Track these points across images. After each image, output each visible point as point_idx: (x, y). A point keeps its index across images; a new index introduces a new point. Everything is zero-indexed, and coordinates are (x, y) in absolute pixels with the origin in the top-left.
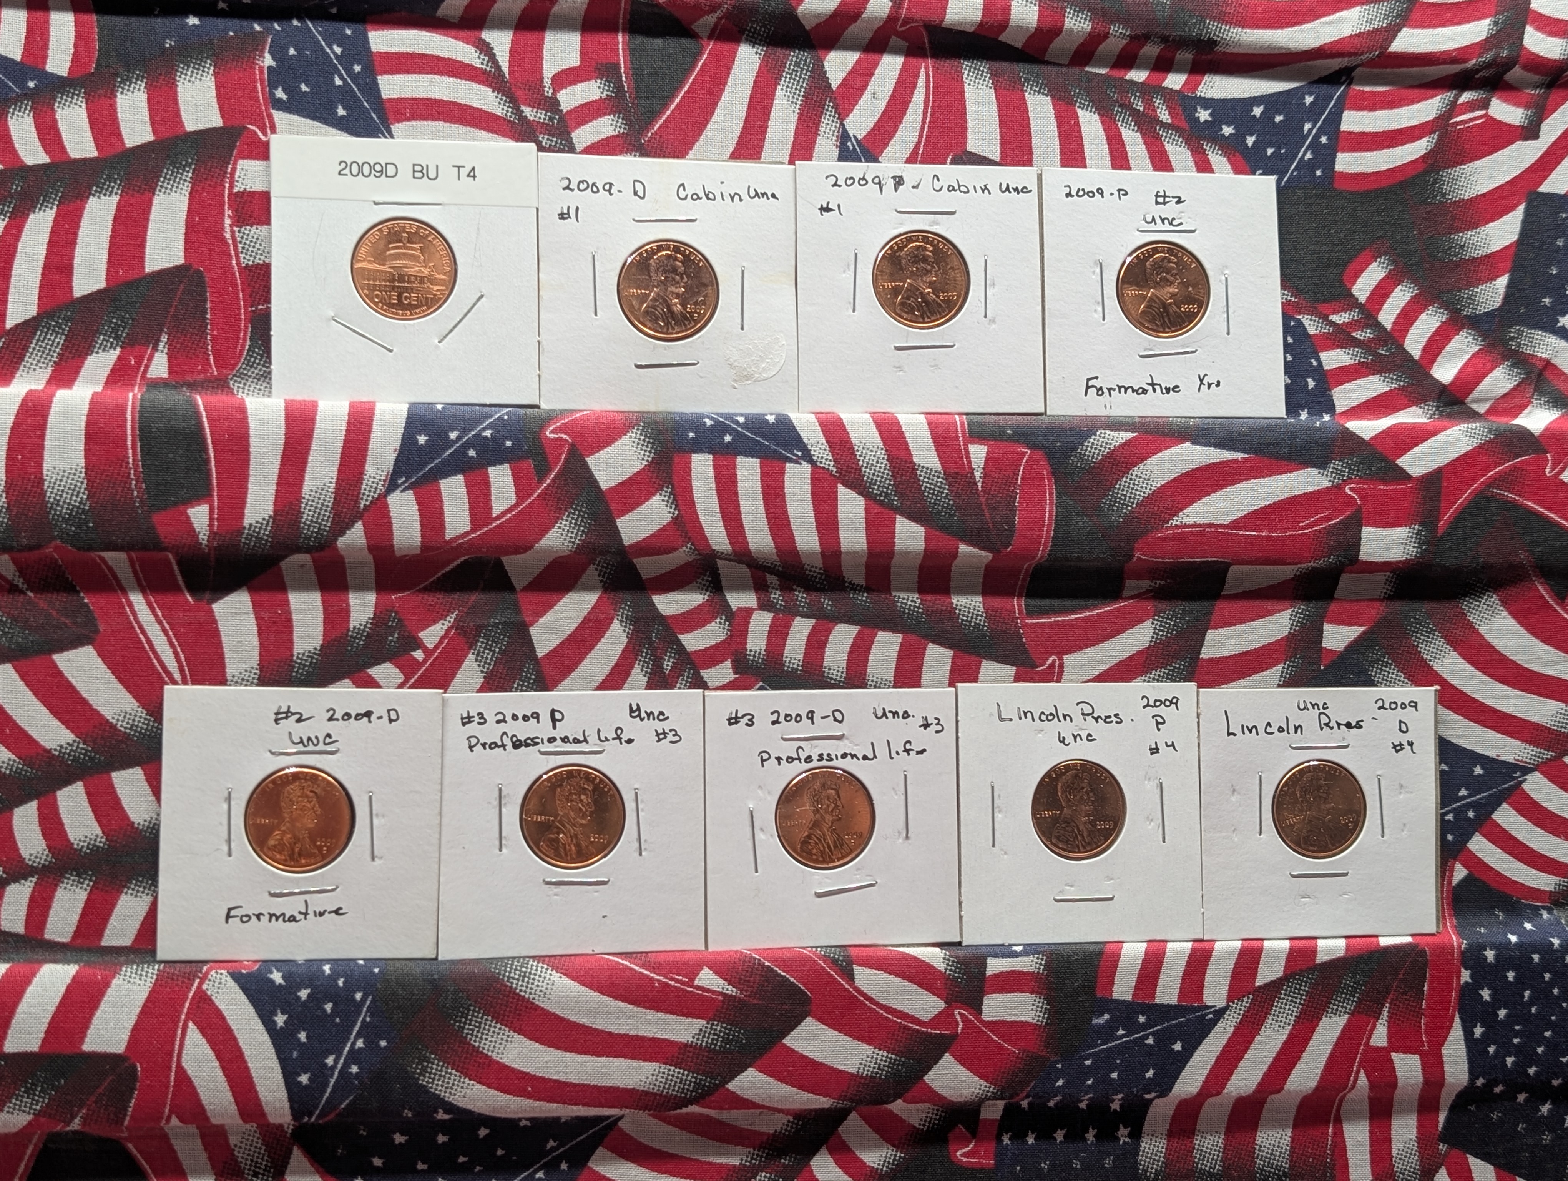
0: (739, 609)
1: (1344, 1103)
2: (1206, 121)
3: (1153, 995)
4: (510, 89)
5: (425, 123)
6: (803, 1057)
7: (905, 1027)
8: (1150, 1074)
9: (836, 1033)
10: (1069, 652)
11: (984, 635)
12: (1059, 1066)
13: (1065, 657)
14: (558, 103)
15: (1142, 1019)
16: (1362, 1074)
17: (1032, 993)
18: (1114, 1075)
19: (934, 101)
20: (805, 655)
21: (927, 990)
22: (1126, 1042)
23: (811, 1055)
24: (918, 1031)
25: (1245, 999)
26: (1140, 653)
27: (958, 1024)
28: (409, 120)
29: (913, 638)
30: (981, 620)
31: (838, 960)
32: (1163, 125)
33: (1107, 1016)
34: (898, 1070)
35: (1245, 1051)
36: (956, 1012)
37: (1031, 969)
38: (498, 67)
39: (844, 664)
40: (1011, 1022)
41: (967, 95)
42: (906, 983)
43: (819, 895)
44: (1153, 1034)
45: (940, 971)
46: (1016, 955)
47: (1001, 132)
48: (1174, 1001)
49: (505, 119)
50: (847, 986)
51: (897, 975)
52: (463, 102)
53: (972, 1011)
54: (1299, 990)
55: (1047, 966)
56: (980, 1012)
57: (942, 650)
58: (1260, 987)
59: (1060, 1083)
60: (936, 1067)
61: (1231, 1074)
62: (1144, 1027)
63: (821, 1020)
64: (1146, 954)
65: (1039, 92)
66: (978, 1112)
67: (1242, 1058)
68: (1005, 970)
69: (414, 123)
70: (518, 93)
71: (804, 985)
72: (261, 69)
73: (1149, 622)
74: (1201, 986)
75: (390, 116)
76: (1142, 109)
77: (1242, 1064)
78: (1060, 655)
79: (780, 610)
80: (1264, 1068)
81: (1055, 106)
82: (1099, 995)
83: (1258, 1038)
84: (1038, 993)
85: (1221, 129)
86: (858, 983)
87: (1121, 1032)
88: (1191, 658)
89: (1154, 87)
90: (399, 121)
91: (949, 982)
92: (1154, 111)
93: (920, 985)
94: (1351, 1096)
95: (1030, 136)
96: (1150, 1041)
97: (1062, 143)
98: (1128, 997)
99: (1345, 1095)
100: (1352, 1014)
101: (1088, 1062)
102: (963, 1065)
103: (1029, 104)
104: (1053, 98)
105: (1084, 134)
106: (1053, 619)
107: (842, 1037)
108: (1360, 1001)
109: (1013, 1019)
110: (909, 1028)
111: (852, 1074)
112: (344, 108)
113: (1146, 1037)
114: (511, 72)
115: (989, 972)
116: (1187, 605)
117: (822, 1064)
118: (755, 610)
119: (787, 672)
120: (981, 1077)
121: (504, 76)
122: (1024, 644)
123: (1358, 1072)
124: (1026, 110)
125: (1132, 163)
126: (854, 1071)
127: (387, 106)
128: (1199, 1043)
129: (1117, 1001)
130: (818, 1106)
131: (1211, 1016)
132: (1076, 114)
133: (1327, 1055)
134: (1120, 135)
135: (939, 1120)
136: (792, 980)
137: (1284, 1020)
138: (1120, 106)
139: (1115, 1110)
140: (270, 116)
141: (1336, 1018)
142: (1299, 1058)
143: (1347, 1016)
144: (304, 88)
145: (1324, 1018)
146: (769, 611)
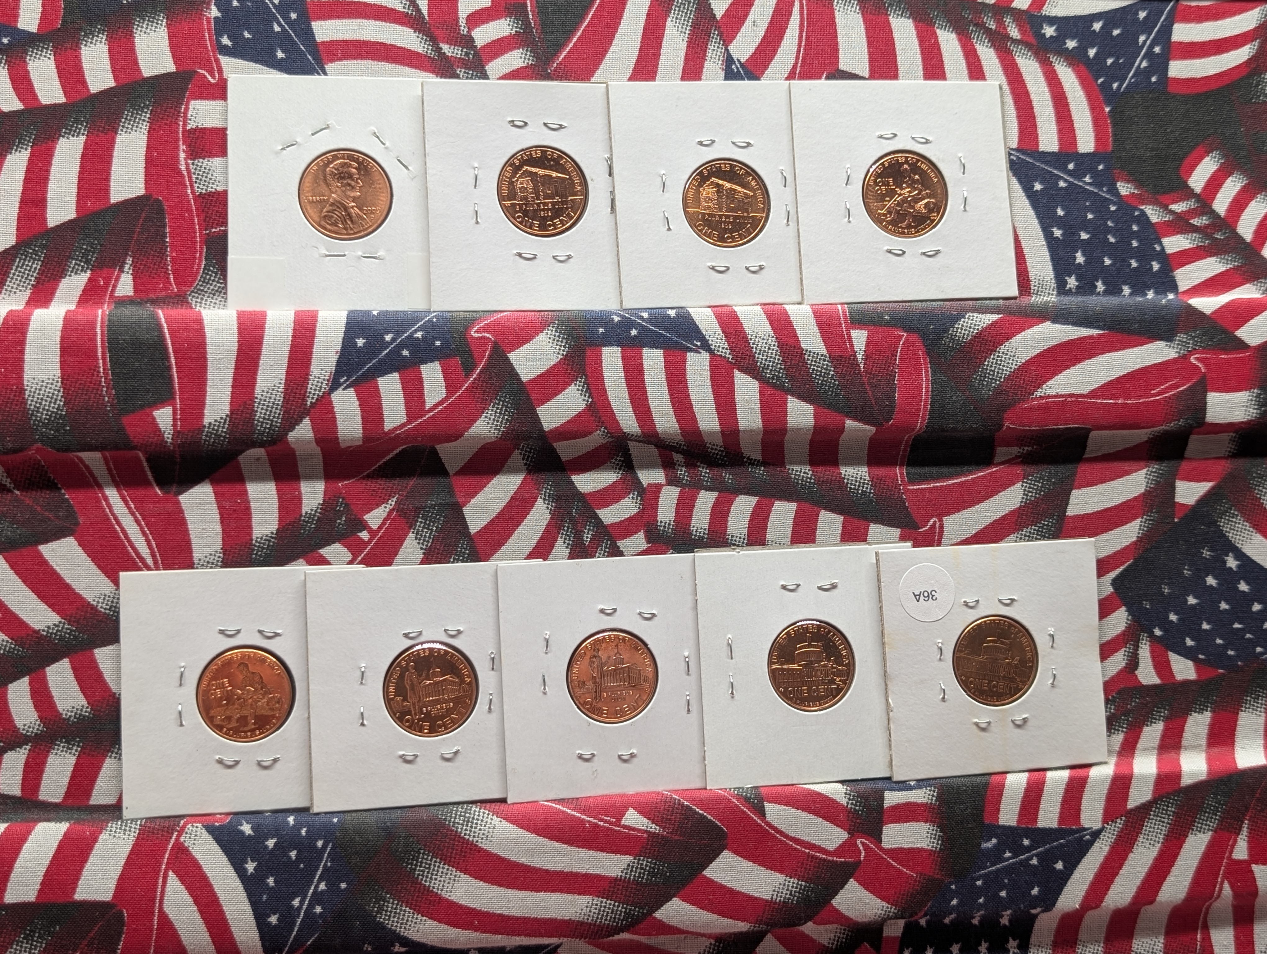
0: (650, 485)
1: (1210, 911)
2: (1051, 37)
3: (1035, 820)
4: (430, 29)
5: (355, 62)
6: (722, 887)
7: (813, 857)
8: (1035, 891)
9: (751, 864)
10: (948, 514)
11: (871, 501)
12: (953, 887)
13: (945, 519)
14: (472, 40)
15: (1026, 842)
16: (1226, 885)
17: (926, 822)
18: (1003, 894)
19: (808, 27)
20: (710, 524)
21: (831, 822)
22: (1013, 864)
23: (729, 885)
24: (824, 860)
25: (1119, 821)
26: (1012, 513)
27: (860, 852)
28: (340, 59)
29: (806, 506)
30: (868, 488)
31: (750, 798)
32: (1014, 41)
33: (994, 841)
34: (808, 896)
35: (1120, 867)
36: (858, 841)
37: (925, 801)
38: (418, 10)
39: (746, 531)
40: (909, 849)
41: (837, 20)
42: (812, 816)
44: (1037, 855)
45: (842, 805)
46: (911, 788)
47: (869, 52)
48: (1054, 825)
49: (426, 56)
50: (759, 821)
51: (804, 810)
52: (388, 42)
53: (873, 840)
54: (1167, 810)
55: (939, 798)
56: (880, 841)
57: (833, 515)
58: (1132, 810)
59: (954, 902)
60: (842, 892)
61: (1108, 889)
62: (1028, 849)
63: (737, 852)
64: (1028, 783)
65: (902, 16)
66: (881, 930)
67: (1117, 874)
68: (901, 802)
69: (345, 62)
70: (438, 33)
71: (720, 821)
72: (208, 19)
73: (1019, 485)
74: (1078, 811)
75: (324, 56)
76: (994, 27)
77: (1118, 880)
78: (940, 517)
79: (686, 485)
80: (1138, 882)
81: (917, 27)
82: (987, 822)
83: (1131, 855)
84: (931, 821)
85: (1065, 44)
86: (769, 818)
87: (1008, 854)
88: (1058, 516)
89: (1004, 8)
90: (332, 61)
91: (851, 815)
92: (1005, 29)
93: (825, 818)
94: (1217, 904)
95: (895, 55)
96: (1034, 861)
97: (924, 60)
98: (1013, 823)
99: (1211, 904)
100: (1215, 831)
101: (979, 883)
102: (867, 889)
103: (893, 26)
104: (915, 20)
105: (943, 52)
106: (932, 485)
107: (756, 867)
108: (1222, 819)
109: (910, 846)
110: (817, 858)
111: (767, 901)
112: (283, 51)
113: (1031, 858)
114: (430, 14)
115: (887, 804)
116: (1053, 469)
117: (739, 893)
118: (663, 485)
119: (694, 539)
120: (883, 899)
121: (424, 18)
122: (907, 508)
123: (1222, 883)
124: (891, 31)
125: (987, 74)
126: (768, 897)
127: (321, 48)
128: (1078, 861)
129: (1004, 827)
130: (736, 930)
131: (1088, 837)
132: (935, 33)
133: (1194, 869)
134: (975, 50)
135: (846, 939)
136: (709, 817)
137: (1153, 838)
138: (975, 25)
139: (1005, 925)
140: (217, 61)
141: (1201, 835)
142: (1168, 872)
143: (1210, 833)
144: (247, 35)
145: (1190, 835)
146: (677, 486)
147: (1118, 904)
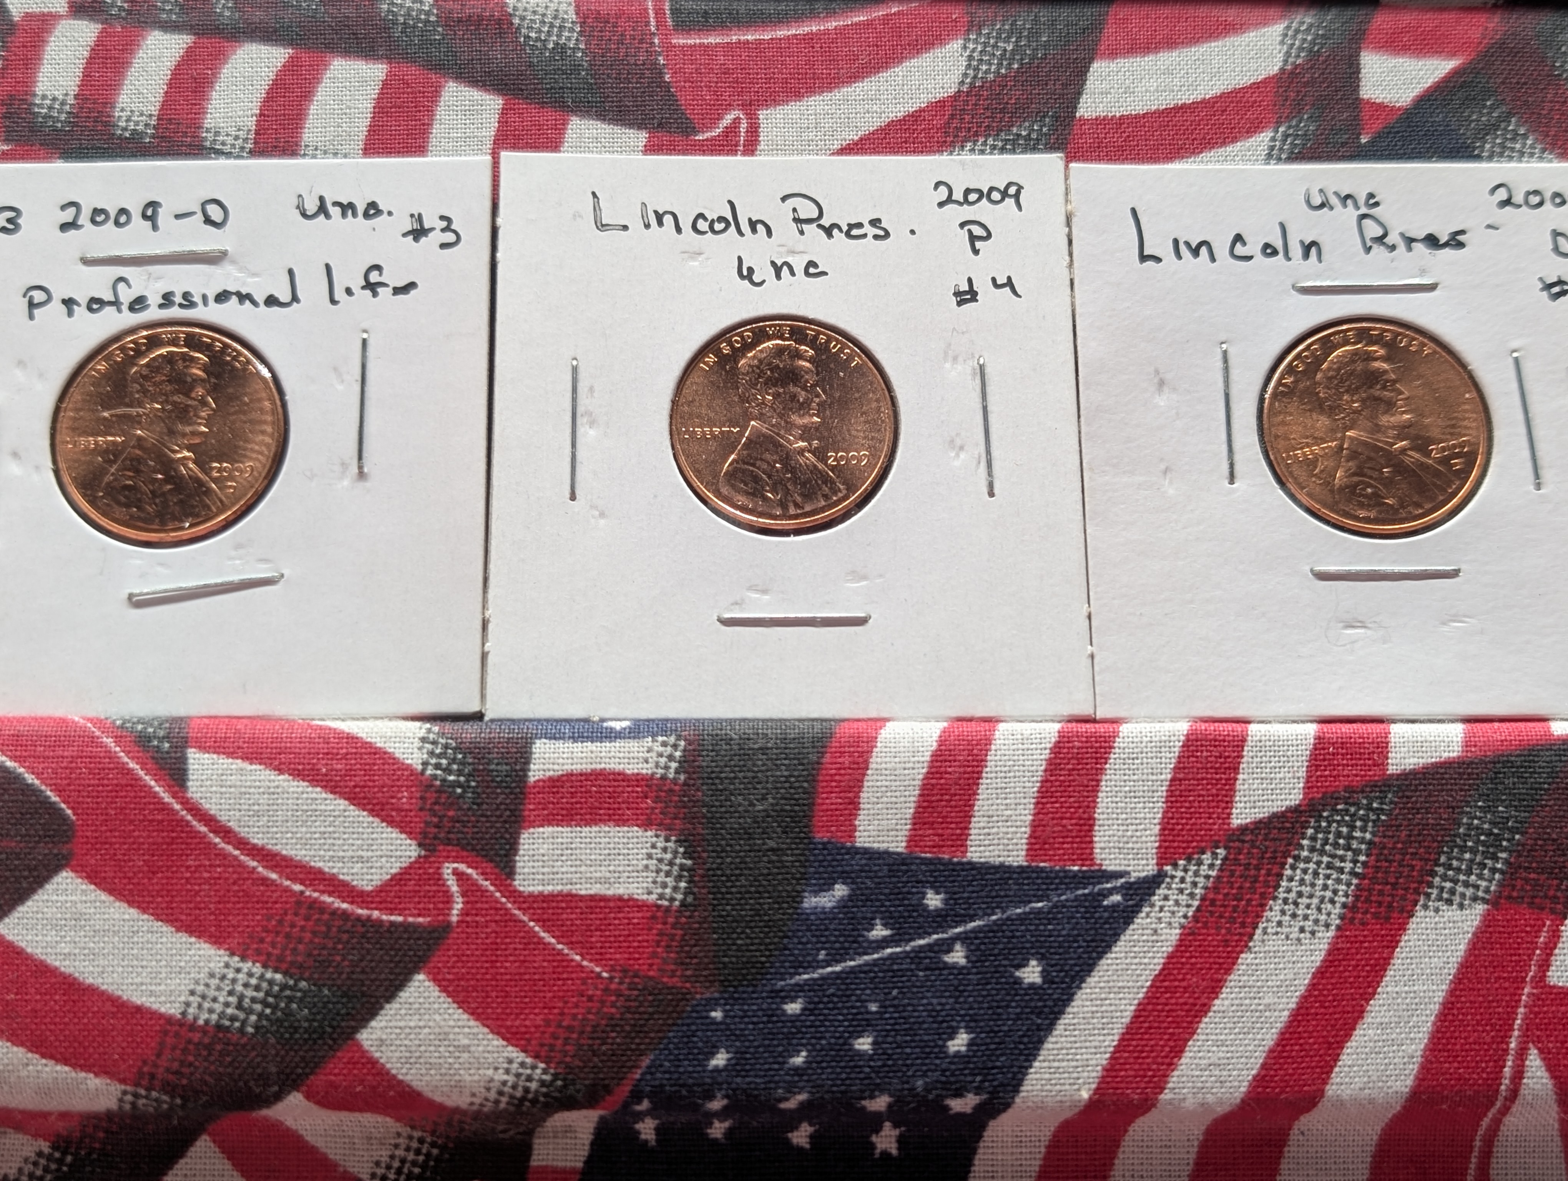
0: (28, 16)
1: (1498, 1149)
3: (961, 840)
6: (43, 970)
7: (314, 905)
8: (959, 1043)
9: (133, 912)
10: (773, 99)
11: (576, 68)
12: (717, 1014)
13: (762, 114)
15: (934, 900)
16: (1534, 1062)
17: (646, 825)
18: (864, 1044)
20: (165, 105)
21: (373, 812)
22: (892, 957)
23: (66, 966)
24: (345, 914)
25: (1207, 858)
26: (940, 105)
27: (448, 899)
29: (412, 72)
30: (571, 38)
31: (149, 739)
33: (840, 890)
34: (288, 1013)
35: (1214, 992)
36: (448, 869)
37: (646, 769)
39: (251, 123)
40: (592, 898)
42: (317, 793)
43: (137, 602)
44: (963, 938)
45: (409, 768)
46: (611, 735)
48: (1017, 857)
50: (167, 798)
51: (298, 774)
53: (489, 867)
54: (1349, 837)
55: (687, 763)
56: (509, 870)
57: (476, 94)
58: (1244, 829)
59: (720, 1060)
60: (390, 1010)
61: (1178, 1051)
62: (941, 919)
63: (95, 877)
64: (942, 741)
66: (525, 1149)
67: (1205, 1009)
68: (577, 768)
71: (59, 791)
73: (956, 45)
74: (1087, 825)
77: (1207, 1026)
78: (751, 109)
79: (118, 17)
80: (1269, 1037)
82: (820, 836)
83: (1246, 958)
84: (661, 825)
86: (195, 789)
87: (879, 932)
88: (1056, 118)
91: (431, 796)
93: (354, 798)
94: (1513, 1122)
96: (958, 956)
98: (897, 844)
100: (1494, 904)
101: (793, 1008)
102: (462, 1003)
106: (734, 38)
107: (144, 922)
108: (1513, 870)
109: (596, 889)
110: (322, 908)
111: (169, 1020)
113: (947, 946)
115: (537, 771)
116: (1044, 13)
117: (92, 991)
118: (61, 17)
119: (120, 137)
120: (511, 1036)
122: (668, 86)
123: (1522, 1054)
126: (173, 1009)
128: (1087, 967)
129: (869, 854)
130: (80, 1104)
131: (1117, 898)
133: (1435, 1008)
136: (30, 778)
137: (1312, 913)
139: (885, 1154)
141: (1450, 913)
142: (1360, 1014)
143: (1480, 908)
145: (1420, 912)
146: (92, 18)
147: (1210, 1098)
